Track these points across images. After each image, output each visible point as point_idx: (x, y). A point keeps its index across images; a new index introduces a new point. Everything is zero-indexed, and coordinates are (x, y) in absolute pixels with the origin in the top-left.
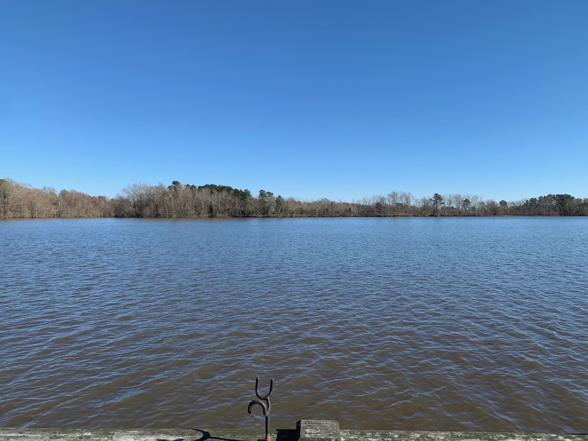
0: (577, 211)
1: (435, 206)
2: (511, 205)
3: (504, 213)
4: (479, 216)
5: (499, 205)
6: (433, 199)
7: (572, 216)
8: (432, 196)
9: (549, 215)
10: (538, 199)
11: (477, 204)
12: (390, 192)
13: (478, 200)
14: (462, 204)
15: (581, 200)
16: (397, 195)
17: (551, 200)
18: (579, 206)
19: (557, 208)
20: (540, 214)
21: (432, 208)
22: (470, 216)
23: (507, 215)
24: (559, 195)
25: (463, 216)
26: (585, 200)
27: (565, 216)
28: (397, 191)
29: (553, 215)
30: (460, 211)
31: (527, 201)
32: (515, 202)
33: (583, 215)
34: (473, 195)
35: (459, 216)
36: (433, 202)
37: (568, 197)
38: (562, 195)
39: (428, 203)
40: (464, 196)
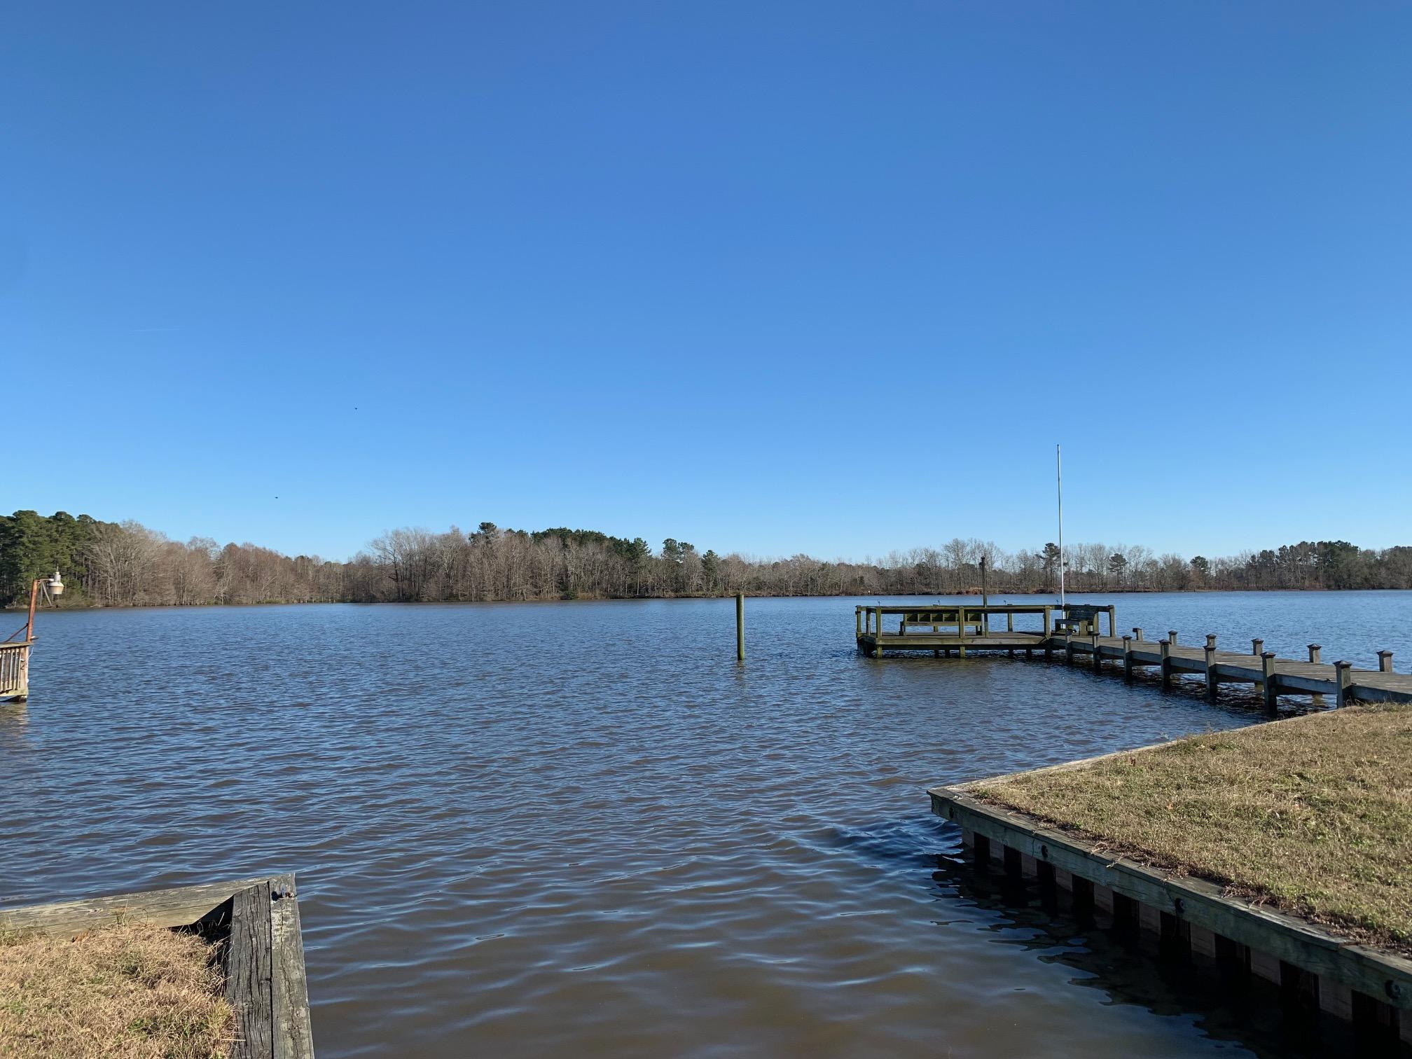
0: (1366, 579)
1: (1048, 570)
2: (1217, 565)
3: (1202, 584)
4: (1146, 590)
5: (1190, 567)
6: (1043, 555)
7: (1356, 589)
8: (1041, 549)
9: (1302, 589)
10: (1277, 553)
11: (1140, 566)
12: (949, 541)
13: (1144, 557)
14: (1107, 565)
15: (1373, 553)
16: (963, 546)
17: (1306, 555)
18: (1370, 567)
19: (1321, 573)
20: (1282, 586)
21: (1043, 575)
22: (1127, 592)
23: (1210, 588)
24: (1325, 544)
25: (1110, 592)
26: (1384, 553)
27: (1339, 589)
28: (963, 538)
29: (1312, 588)
30: (1104, 581)
31: (1253, 557)
32: (1226, 560)
33: (1380, 587)
34: (1130, 545)
35: (1100, 592)
36: (1042, 563)
37: (1345, 547)
38: (1330, 542)
39: (1032, 565)
40: (1112, 548)
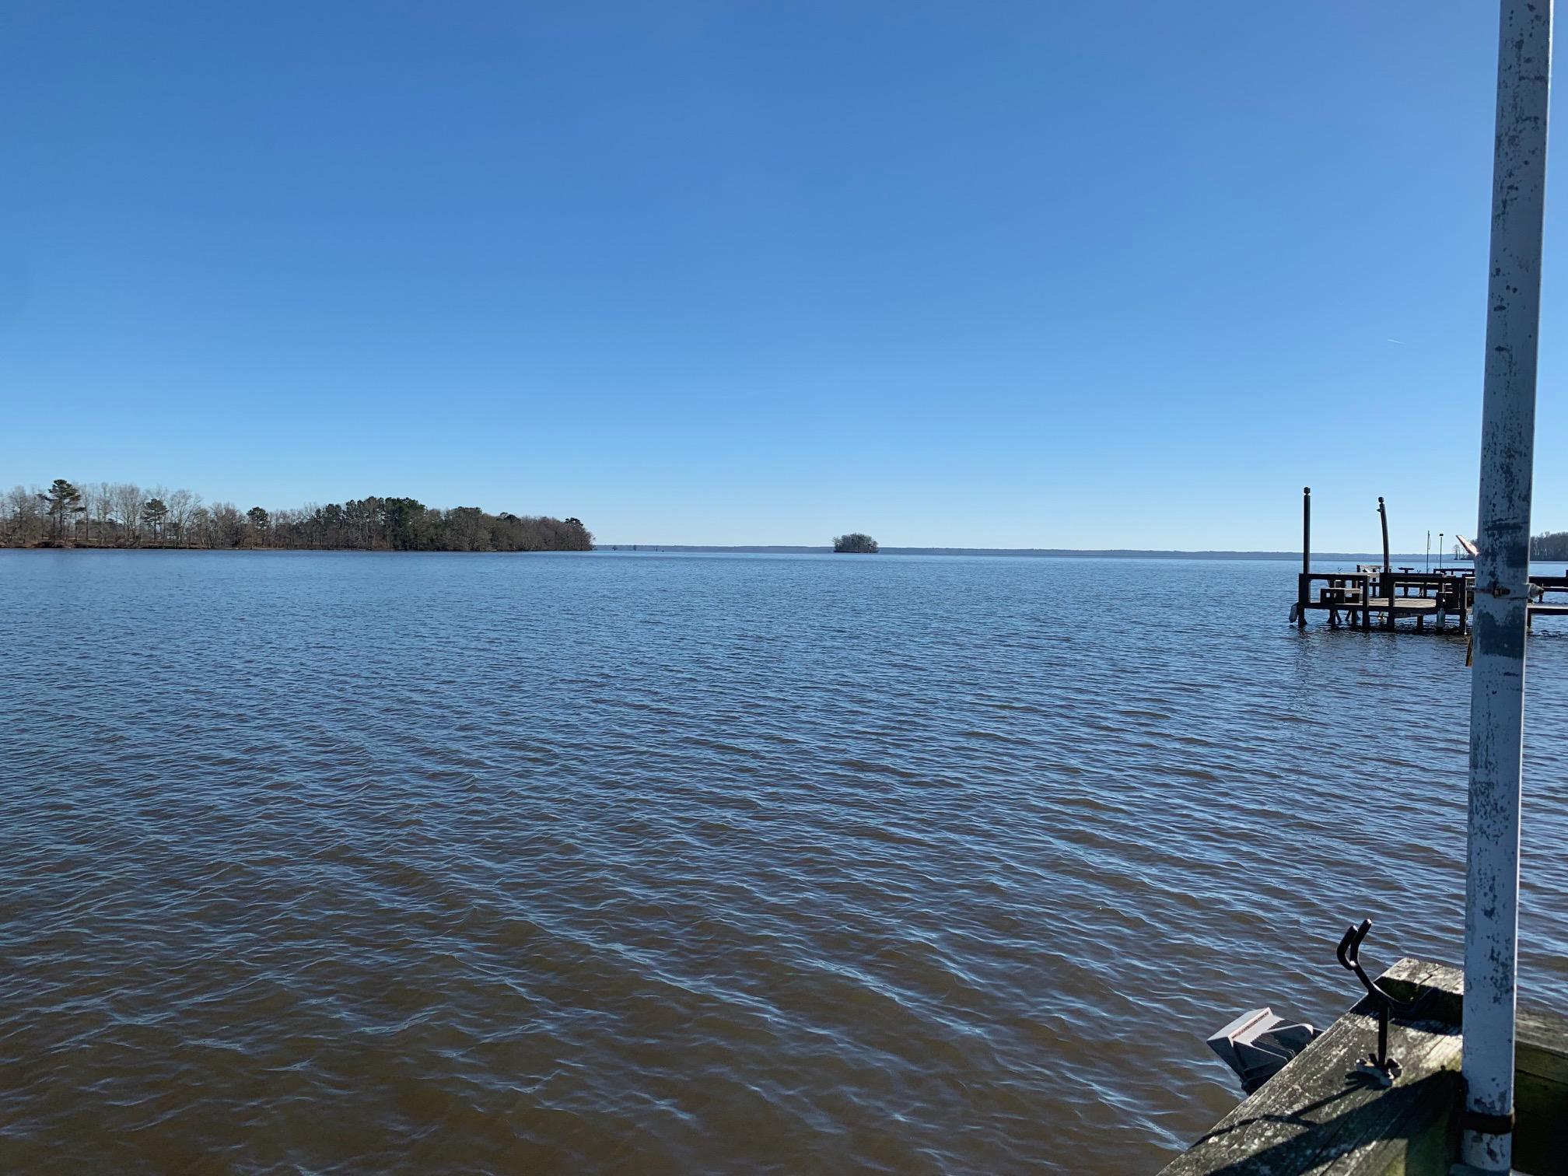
0: (432, 540)
1: (57, 516)
2: (277, 519)
3: (259, 541)
4: (192, 547)
5: (247, 520)
6: (49, 495)
7: (421, 550)
8: (46, 487)
9: (369, 549)
10: (344, 508)
11: (185, 516)
13: (191, 504)
14: (140, 512)
15: (438, 513)
17: (374, 511)
18: (436, 527)
19: (388, 532)
20: (349, 546)
21: (47, 521)
22: (167, 548)
23: (269, 545)
24: (394, 500)
25: (144, 548)
26: (448, 513)
27: (406, 550)
29: (380, 548)
30: (137, 533)
31: (318, 511)
32: (288, 512)
33: (444, 548)
34: (173, 489)
35: (131, 547)
36: (48, 506)
37: (412, 504)
38: (398, 499)
39: (32, 508)
40: (148, 491)
